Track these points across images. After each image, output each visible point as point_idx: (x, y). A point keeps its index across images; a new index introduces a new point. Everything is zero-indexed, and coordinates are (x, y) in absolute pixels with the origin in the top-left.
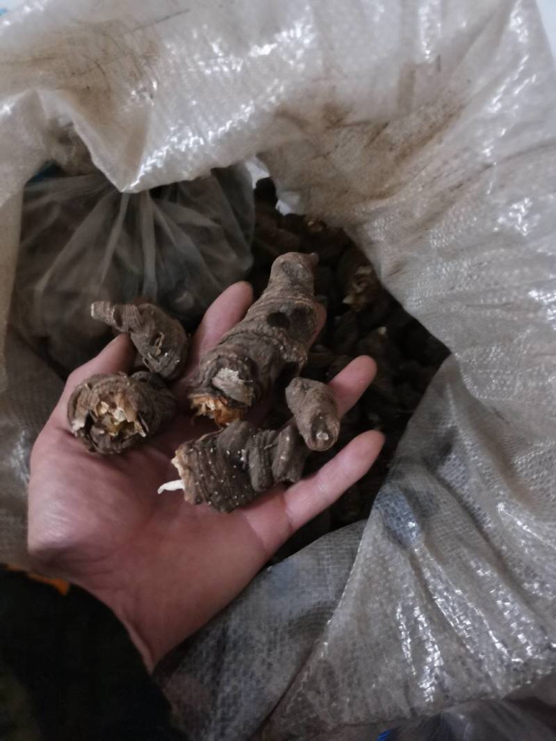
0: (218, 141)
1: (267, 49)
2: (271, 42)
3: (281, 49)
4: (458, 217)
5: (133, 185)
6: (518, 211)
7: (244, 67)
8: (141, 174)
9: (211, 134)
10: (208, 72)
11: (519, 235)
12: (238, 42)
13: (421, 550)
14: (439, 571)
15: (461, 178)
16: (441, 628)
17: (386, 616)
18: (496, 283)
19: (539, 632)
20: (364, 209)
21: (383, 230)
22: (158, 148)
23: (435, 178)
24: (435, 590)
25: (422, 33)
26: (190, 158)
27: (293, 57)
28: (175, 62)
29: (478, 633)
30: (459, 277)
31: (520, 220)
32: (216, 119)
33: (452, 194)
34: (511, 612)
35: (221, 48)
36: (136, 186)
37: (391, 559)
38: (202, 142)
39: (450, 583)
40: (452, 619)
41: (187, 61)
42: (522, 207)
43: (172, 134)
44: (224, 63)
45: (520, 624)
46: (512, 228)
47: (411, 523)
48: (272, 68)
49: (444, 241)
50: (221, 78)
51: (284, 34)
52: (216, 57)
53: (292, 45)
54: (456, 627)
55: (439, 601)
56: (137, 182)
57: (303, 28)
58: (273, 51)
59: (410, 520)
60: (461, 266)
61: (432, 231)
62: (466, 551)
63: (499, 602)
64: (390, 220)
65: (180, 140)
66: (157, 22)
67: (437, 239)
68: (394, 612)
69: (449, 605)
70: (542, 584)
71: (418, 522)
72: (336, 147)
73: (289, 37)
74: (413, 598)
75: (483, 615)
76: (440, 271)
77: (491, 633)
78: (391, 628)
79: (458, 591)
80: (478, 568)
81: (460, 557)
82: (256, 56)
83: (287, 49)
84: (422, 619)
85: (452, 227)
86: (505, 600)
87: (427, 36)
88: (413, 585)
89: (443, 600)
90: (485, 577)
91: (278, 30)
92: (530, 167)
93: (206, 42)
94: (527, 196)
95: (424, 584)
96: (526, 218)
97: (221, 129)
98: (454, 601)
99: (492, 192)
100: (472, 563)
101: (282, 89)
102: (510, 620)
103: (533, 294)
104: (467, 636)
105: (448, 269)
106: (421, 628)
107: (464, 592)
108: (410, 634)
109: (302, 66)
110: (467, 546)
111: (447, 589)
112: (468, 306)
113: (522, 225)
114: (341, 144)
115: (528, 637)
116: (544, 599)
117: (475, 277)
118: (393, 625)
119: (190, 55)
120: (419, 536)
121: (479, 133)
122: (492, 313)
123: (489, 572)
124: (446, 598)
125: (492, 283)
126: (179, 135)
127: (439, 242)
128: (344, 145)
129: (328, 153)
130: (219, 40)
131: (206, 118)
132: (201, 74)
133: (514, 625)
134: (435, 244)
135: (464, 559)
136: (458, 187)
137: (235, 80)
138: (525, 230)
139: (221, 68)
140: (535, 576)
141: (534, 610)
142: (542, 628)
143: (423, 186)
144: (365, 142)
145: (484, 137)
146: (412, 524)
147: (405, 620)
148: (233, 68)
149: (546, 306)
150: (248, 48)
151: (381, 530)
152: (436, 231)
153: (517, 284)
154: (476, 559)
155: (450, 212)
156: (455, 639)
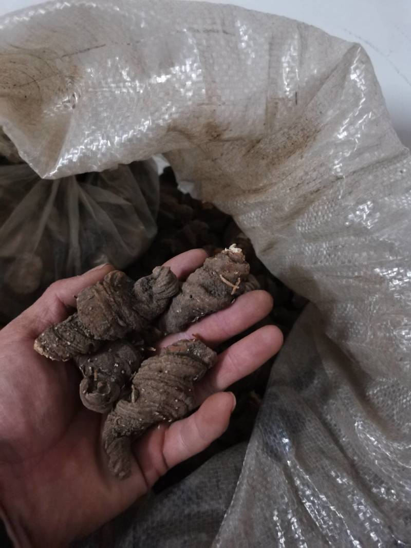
0: (122, 144)
1: (163, 79)
2: (167, 74)
3: (174, 79)
4: (317, 213)
5: (52, 174)
6: (363, 210)
7: (146, 90)
8: (59, 165)
9: (117, 139)
10: (117, 92)
11: (365, 228)
12: (142, 71)
13: (292, 463)
14: (307, 480)
15: (318, 186)
16: (309, 528)
17: (266, 519)
18: (350, 261)
19: (386, 531)
20: (245, 202)
21: (259, 219)
22: (74, 147)
23: (299, 184)
24: (304, 495)
25: (284, 75)
26: (99, 156)
27: (184, 86)
28: (93, 83)
29: (339, 531)
30: (319, 254)
31: (365, 217)
32: (122, 127)
33: (312, 197)
34: (365, 514)
35: (128, 74)
36: (54, 175)
37: (270, 470)
38: (109, 144)
39: (316, 490)
40: (317, 519)
41: (103, 82)
42: (366, 208)
43: (86, 136)
44: (131, 87)
45: (372, 523)
46: (360, 223)
47: (284, 439)
48: (167, 94)
49: (307, 228)
50: (128, 98)
51: (177, 68)
52: (125, 81)
53: (183, 77)
54: (321, 526)
55: (308, 504)
56: (56, 171)
57: (191, 65)
58: (168, 80)
59: (284, 437)
60: (321, 247)
61: (297, 220)
62: (327, 462)
63: (355, 506)
64: (266, 211)
65: (92, 142)
66: (81, 52)
67: (301, 226)
68: (272, 515)
69: (315, 508)
70: (388, 490)
71: (290, 439)
72: (222, 155)
73: (181, 71)
74: (287, 504)
75: (342, 517)
76: (304, 249)
77: (349, 531)
78: (270, 529)
79: (322, 497)
80: (338, 476)
81: (323, 468)
82: (155, 83)
83: (179, 80)
84: (294, 520)
85: (313, 219)
86: (360, 504)
87: (287, 78)
88: (286, 492)
89: (310, 504)
90: (343, 484)
91: (173, 65)
92: (370, 177)
93: (117, 69)
94: (369, 200)
95: (295, 490)
96: (369, 215)
97: (125, 136)
98: (318, 505)
99: (343, 197)
100: (333, 474)
101: (174, 109)
102: (364, 521)
103: (378, 270)
104: (330, 535)
105: (310, 247)
106: (293, 528)
107: (327, 497)
108: (284, 534)
109: (190, 94)
110: (328, 458)
111: (313, 495)
112: (327, 276)
113: (367, 220)
114: (225, 152)
115: (378, 535)
116: (389, 501)
117: (333, 256)
118: (271, 525)
119: (105, 78)
120: (291, 450)
121: (332, 152)
122: (346, 282)
123: (346, 479)
124: (313, 502)
125: (346, 261)
126: (91, 138)
127: (304, 228)
128: (228, 154)
129: (216, 159)
130: (127, 69)
131: (114, 127)
132: (112, 93)
133: (367, 524)
134: (300, 229)
135: (326, 469)
136: (316, 192)
137: (139, 100)
138: (369, 224)
139: (128, 90)
140: (382, 482)
141: (382, 512)
142: (390, 528)
143: (290, 189)
144: (243, 152)
145: (335, 156)
146: (286, 441)
147: (280, 521)
148: (138, 91)
149: (389, 279)
150: (150, 77)
151: (261, 447)
152: (301, 221)
153: (365, 263)
154: (335, 470)
155: (311, 209)
156: (320, 537)
